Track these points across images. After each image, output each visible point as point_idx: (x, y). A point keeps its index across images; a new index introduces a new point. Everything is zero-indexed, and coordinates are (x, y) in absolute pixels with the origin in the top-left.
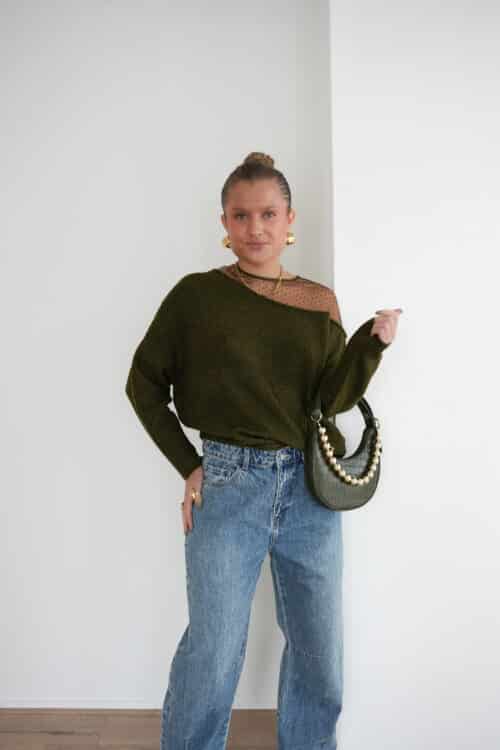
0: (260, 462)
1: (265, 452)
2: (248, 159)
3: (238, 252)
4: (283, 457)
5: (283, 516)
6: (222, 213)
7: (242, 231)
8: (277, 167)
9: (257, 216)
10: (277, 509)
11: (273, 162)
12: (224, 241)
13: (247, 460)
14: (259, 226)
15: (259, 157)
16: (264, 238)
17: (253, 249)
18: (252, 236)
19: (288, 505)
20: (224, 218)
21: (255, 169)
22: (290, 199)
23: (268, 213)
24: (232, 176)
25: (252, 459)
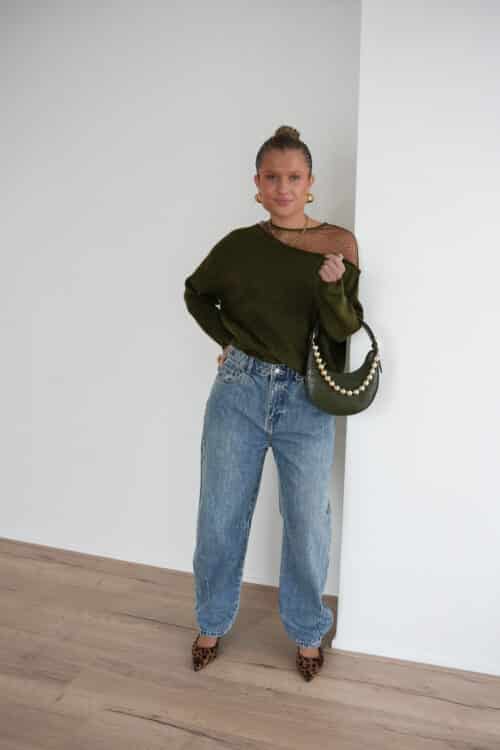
0: (260, 371)
1: (265, 364)
2: (279, 131)
3: (268, 207)
4: (277, 371)
5: (277, 420)
6: (255, 173)
7: (272, 189)
8: (302, 139)
9: (285, 179)
10: (271, 412)
11: (298, 135)
12: (257, 196)
13: (250, 367)
14: (287, 186)
15: (288, 130)
16: (290, 197)
17: (280, 205)
18: (280, 194)
19: (280, 411)
20: (258, 178)
21: (285, 140)
22: (311, 167)
23: (294, 177)
24: (266, 144)
25: (254, 366)
